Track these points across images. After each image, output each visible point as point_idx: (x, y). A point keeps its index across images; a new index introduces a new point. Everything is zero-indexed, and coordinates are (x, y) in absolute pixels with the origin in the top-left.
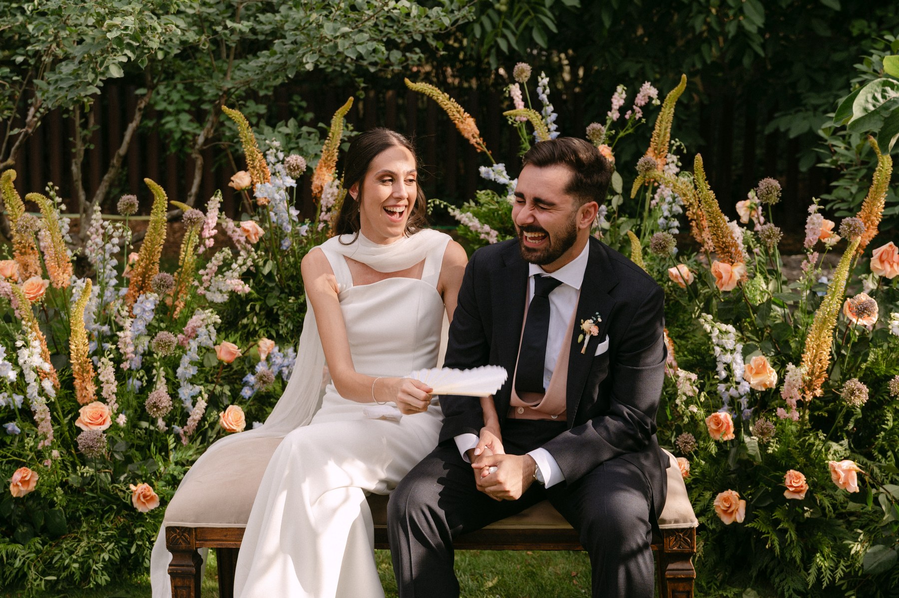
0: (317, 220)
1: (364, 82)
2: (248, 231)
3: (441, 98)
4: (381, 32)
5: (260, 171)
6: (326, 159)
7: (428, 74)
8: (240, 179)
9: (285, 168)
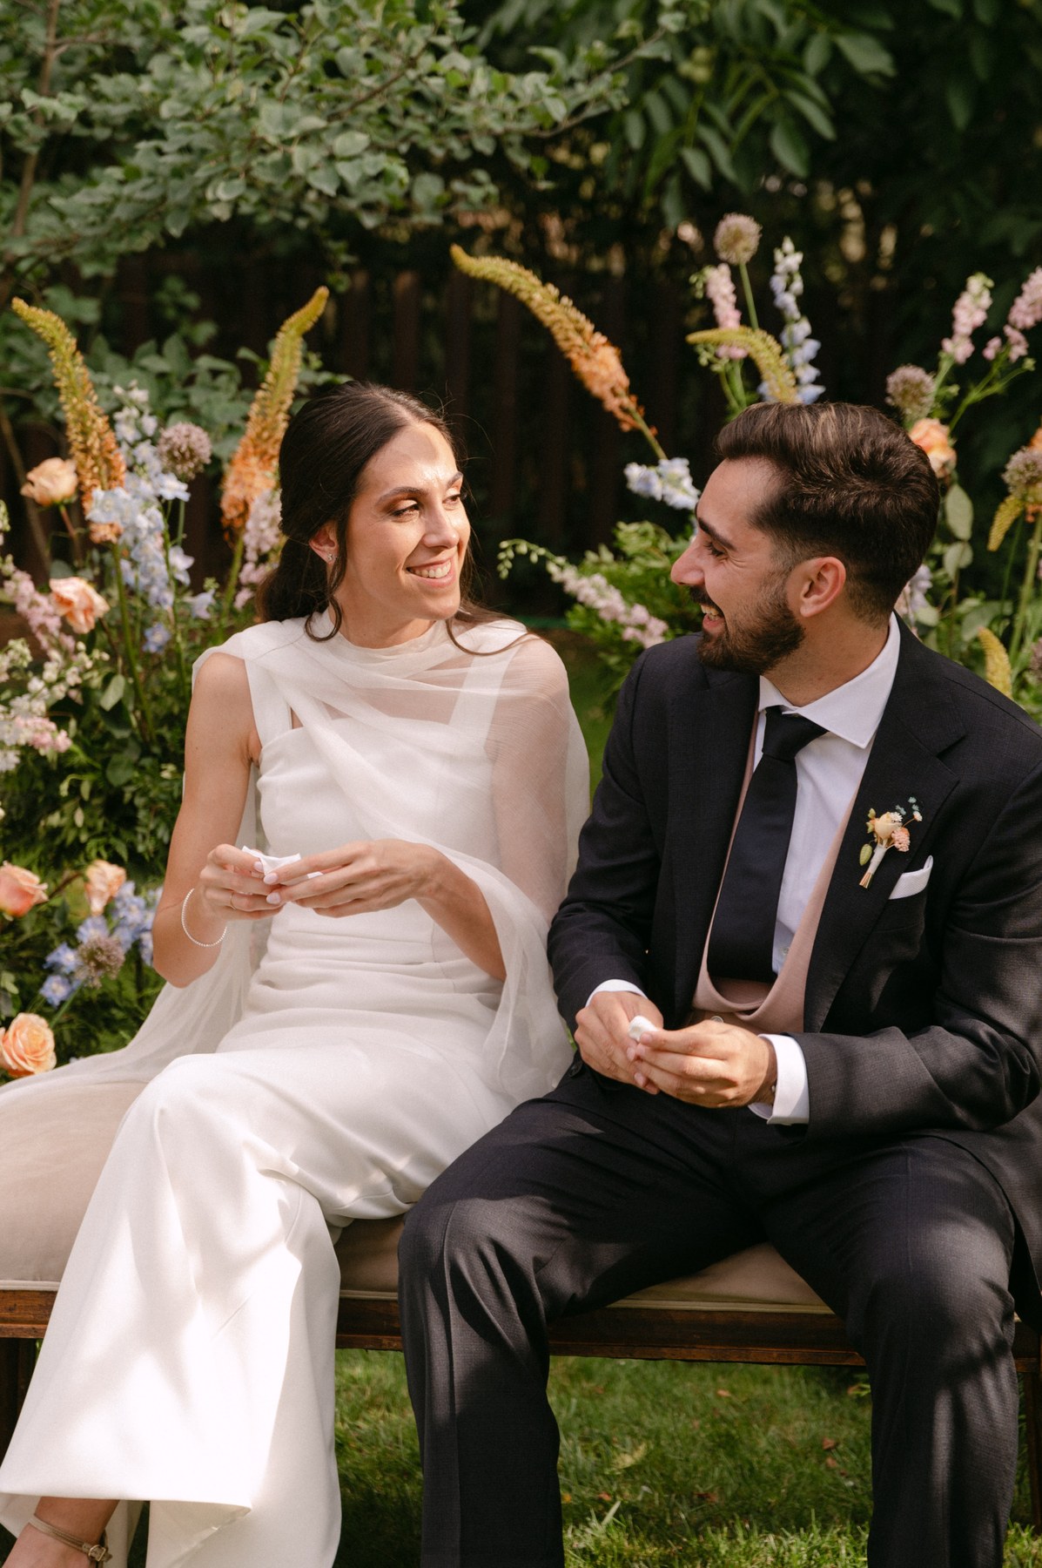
0: (233, 582)
1: (350, 251)
2: (69, 603)
3: (537, 296)
4: (395, 128)
5: (100, 461)
6: (259, 436)
7: (499, 234)
8: (52, 478)
9: (160, 455)
